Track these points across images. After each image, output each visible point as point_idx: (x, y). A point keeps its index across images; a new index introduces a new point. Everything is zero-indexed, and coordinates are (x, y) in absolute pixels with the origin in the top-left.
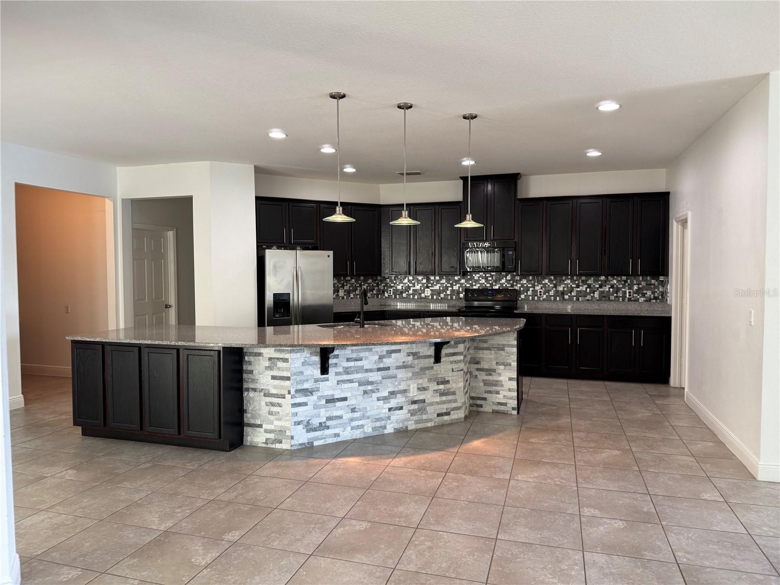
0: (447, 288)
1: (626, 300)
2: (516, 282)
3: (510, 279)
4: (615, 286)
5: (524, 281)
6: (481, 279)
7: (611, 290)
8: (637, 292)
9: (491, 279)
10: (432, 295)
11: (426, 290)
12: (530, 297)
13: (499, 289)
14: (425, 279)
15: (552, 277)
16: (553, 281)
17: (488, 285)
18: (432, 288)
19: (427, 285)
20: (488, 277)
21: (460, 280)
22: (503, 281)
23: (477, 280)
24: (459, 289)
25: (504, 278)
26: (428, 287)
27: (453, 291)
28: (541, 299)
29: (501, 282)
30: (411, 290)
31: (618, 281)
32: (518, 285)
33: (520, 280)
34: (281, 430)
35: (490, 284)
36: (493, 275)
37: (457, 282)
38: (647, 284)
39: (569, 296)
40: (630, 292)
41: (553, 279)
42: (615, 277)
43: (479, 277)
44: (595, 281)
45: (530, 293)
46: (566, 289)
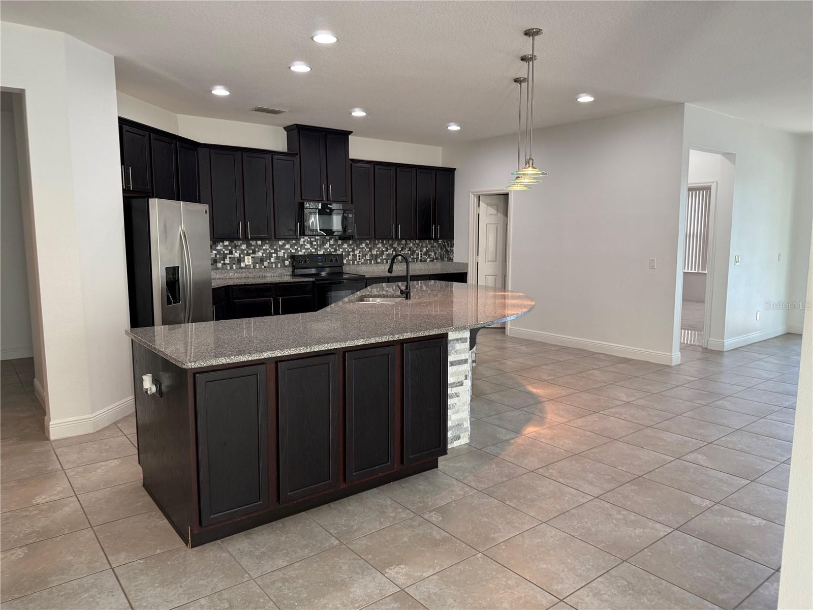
0: (270, 255)
1: (419, 260)
2: (339, 247)
3: (333, 243)
4: (412, 249)
5: (345, 246)
6: (306, 243)
7: (409, 252)
8: (425, 254)
9: (316, 243)
10: (254, 263)
11: (246, 257)
12: (351, 262)
13: (324, 254)
14: (243, 244)
15: (368, 241)
16: (368, 245)
17: (313, 250)
18: (254, 255)
19: (247, 251)
20: (313, 241)
21: (284, 245)
22: (327, 246)
23: (302, 245)
24: (284, 256)
25: (328, 243)
26: (248, 254)
27: (277, 258)
28: (360, 263)
29: (325, 247)
30: (228, 257)
31: (414, 244)
32: (341, 250)
33: (342, 244)
34: (458, 424)
35: (316, 249)
36: (318, 239)
37: (282, 247)
38: (431, 247)
39: (381, 259)
40: (421, 254)
41: (368, 243)
42: (412, 241)
43: (304, 242)
44: (399, 244)
45: (350, 257)
46: (378, 253)
